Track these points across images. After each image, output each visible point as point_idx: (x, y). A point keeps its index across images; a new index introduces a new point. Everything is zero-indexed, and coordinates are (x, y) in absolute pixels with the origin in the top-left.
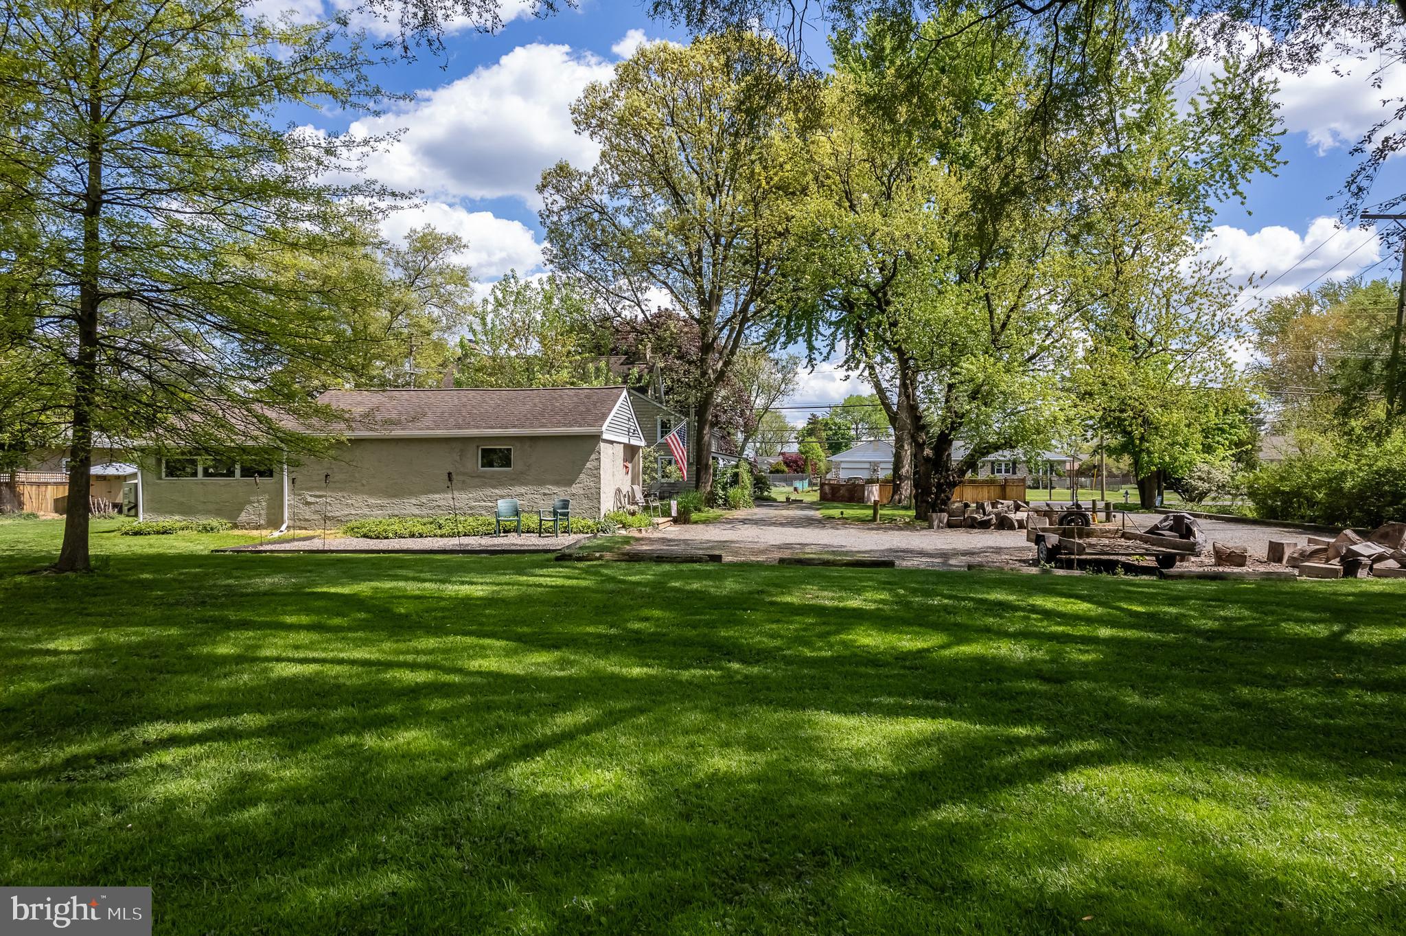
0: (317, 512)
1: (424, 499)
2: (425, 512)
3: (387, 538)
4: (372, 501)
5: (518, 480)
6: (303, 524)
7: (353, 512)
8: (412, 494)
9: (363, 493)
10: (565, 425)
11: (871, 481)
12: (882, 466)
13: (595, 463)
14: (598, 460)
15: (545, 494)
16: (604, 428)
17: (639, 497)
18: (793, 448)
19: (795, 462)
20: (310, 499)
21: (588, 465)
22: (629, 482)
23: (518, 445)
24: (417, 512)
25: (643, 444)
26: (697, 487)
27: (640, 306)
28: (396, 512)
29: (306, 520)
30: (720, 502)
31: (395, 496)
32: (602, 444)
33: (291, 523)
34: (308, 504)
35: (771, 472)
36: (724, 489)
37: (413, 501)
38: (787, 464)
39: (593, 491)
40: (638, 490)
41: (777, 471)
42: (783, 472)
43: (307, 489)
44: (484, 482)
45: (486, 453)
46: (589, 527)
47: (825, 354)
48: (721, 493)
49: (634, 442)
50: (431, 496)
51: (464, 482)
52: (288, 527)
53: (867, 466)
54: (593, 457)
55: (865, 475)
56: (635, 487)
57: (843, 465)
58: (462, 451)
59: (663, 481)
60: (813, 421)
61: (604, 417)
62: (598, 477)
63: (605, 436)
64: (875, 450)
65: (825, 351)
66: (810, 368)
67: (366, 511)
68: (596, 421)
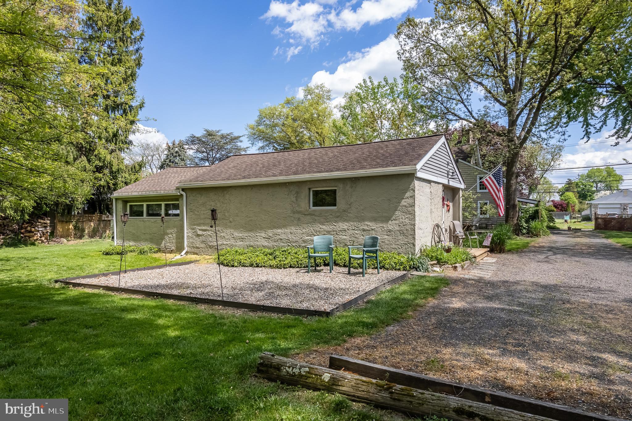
0: (203, 242)
1: (270, 233)
2: (271, 244)
3: (233, 266)
4: (236, 234)
5: (340, 217)
6: (196, 250)
7: (225, 243)
8: (262, 229)
9: (230, 227)
10: (382, 166)
13: (410, 201)
14: (413, 197)
15: (364, 230)
16: (419, 166)
17: (460, 231)
18: (557, 198)
19: (561, 205)
20: (200, 233)
21: (403, 203)
22: (451, 218)
23: (341, 186)
24: (266, 244)
25: (462, 186)
26: (507, 221)
27: (463, 103)
28: (252, 244)
29: (198, 248)
30: (524, 231)
31: (251, 231)
32: (416, 183)
33: (189, 250)
34: (198, 236)
36: (527, 221)
37: (263, 235)
39: (408, 227)
40: (458, 224)
42: (553, 211)
43: (199, 225)
44: (314, 218)
45: (316, 193)
46: (402, 264)
48: (525, 225)
49: (453, 184)
50: (276, 231)
51: (299, 219)
52: (187, 253)
53: (619, 206)
54: (408, 194)
56: (456, 222)
57: (600, 206)
58: (297, 193)
59: (482, 216)
60: (569, 182)
61: (420, 157)
62: (413, 214)
63: (419, 175)
67: (232, 242)
68: (411, 161)
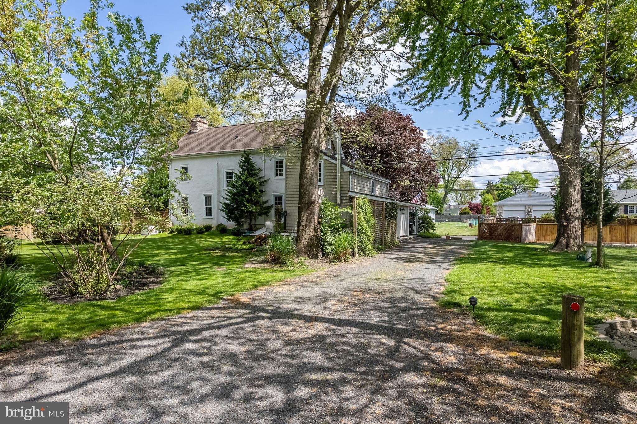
11: (528, 221)
12: (534, 208)
19: (477, 207)
35: (461, 214)
38: (471, 209)
41: (465, 213)
42: (468, 213)
47: (479, 100)
53: (523, 208)
55: (521, 215)
57: (505, 208)
60: (490, 184)
64: (529, 198)
65: (479, 98)
66: (464, 114)
